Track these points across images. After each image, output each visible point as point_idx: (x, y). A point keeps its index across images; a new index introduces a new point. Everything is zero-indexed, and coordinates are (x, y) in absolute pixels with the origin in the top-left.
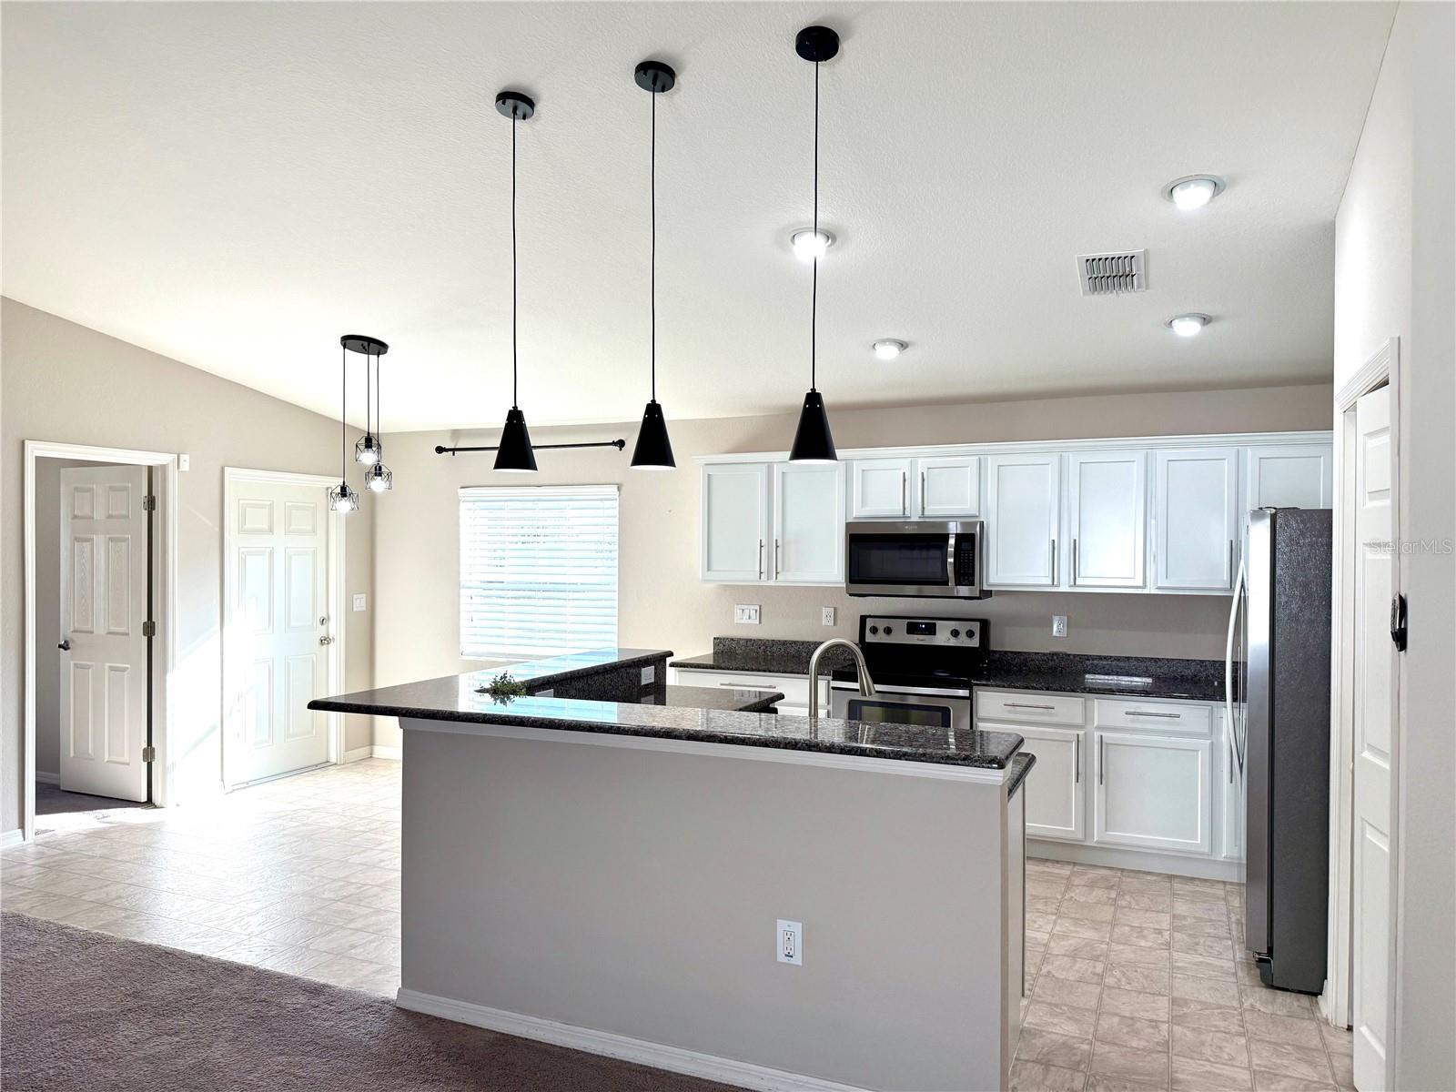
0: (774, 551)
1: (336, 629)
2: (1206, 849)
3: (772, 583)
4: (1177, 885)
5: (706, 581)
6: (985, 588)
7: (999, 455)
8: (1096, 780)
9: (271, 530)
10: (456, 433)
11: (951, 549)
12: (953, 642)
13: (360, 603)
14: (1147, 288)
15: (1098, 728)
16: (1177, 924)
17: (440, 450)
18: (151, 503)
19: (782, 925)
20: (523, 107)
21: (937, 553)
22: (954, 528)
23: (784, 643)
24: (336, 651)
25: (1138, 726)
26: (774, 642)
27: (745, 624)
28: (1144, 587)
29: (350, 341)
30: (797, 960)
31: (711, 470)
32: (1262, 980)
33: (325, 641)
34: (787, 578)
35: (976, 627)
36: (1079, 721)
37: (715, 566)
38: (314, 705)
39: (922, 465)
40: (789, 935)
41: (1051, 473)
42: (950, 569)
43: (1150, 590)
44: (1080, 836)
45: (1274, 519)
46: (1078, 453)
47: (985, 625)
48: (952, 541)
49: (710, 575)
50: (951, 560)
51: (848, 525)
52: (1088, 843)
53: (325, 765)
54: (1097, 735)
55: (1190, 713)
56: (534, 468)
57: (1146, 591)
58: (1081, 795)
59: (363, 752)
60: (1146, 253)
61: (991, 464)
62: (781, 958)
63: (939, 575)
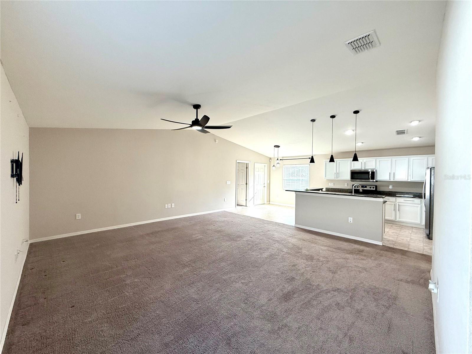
0: (337, 174)
1: (266, 185)
2: (420, 223)
3: (337, 179)
4: (413, 228)
5: (325, 179)
6: (377, 180)
7: (379, 159)
8: (398, 210)
9: (259, 171)
10: (283, 157)
11: (370, 174)
12: (370, 189)
13: (268, 182)
14: (408, 133)
15: (398, 202)
16: (412, 232)
17: (281, 160)
18: (247, 168)
19: (349, 218)
20: (314, 121)
21: (368, 175)
22: (370, 171)
23: (338, 189)
24: (266, 188)
25: (406, 202)
26: (336, 189)
27: (331, 186)
28: (408, 180)
29: (276, 146)
30: (352, 222)
31: (326, 162)
32: (428, 238)
33: (264, 187)
34: (339, 179)
35: (375, 187)
36: (394, 201)
37: (326, 177)
38: (286, 191)
39: (365, 161)
40: (351, 219)
41: (390, 161)
42: (370, 177)
43: (409, 181)
44: (394, 219)
45: (431, 169)
46: (394, 158)
47: (376, 186)
48: (370, 173)
49: (325, 178)
50: (370, 176)
51: (351, 170)
52: (396, 221)
53: (264, 204)
54: (398, 204)
55: (417, 200)
56: (314, 163)
57: (408, 181)
58: (395, 213)
59: (269, 203)
60: (407, 130)
61: (378, 160)
62: (349, 222)
63: (368, 178)
